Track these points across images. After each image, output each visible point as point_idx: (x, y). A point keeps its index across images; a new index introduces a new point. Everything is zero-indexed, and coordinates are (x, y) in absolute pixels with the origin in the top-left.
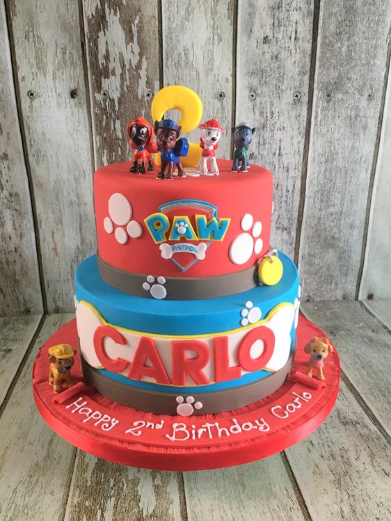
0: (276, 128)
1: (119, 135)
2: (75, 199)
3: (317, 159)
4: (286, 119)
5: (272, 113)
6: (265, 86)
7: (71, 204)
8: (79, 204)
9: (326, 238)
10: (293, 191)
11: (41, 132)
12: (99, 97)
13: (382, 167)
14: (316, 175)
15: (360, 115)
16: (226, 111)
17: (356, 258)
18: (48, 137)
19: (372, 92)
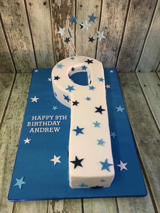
0: (115, 18)
1: (61, 18)
2: (46, 40)
3: (128, 29)
4: (119, 15)
5: (114, 13)
6: (113, 3)
7: (45, 41)
8: (47, 41)
9: (128, 54)
10: (119, 40)
11: (34, 17)
12: (54, 5)
13: (150, 32)
14: (127, 34)
15: (146, 14)
16: (98, 12)
17: (137, 61)
18: (37, 19)
19: (151, 6)
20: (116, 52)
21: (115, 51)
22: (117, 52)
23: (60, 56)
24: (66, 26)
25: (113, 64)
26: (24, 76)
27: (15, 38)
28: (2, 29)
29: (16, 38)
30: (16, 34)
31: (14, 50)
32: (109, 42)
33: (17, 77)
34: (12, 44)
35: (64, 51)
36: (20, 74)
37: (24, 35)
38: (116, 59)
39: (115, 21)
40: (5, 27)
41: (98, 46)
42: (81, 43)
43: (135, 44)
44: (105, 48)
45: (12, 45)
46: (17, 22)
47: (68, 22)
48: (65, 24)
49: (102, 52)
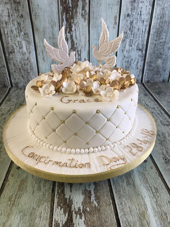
20: (142, 52)
21: (141, 50)
22: (144, 52)
24: (77, 16)
25: (139, 70)
26: (21, 89)
27: (11, 35)
29: (13, 35)
30: (13, 29)
31: (10, 53)
32: (133, 38)
33: (11, 90)
34: (8, 43)
36: (16, 88)
37: (23, 30)
38: (143, 62)
39: (140, 6)
42: (96, 40)
43: (166, 38)
44: (127, 47)
45: (7, 46)
46: (16, 13)
47: (79, 10)
48: (77, 14)
49: (124, 53)
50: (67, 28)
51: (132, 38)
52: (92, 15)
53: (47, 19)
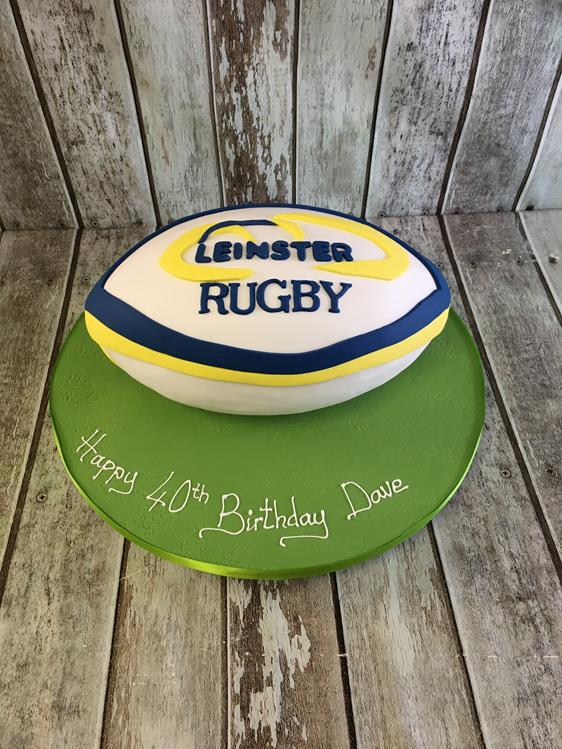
20: (445, 138)
21: (442, 134)
22: (450, 140)
23: (238, 162)
24: (262, 46)
25: (432, 184)
26: (108, 237)
27: (73, 98)
28: (27, 68)
29: (78, 100)
30: (78, 82)
31: (73, 144)
32: (422, 104)
33: (83, 241)
34: (65, 119)
35: (253, 142)
36: (94, 232)
37: (106, 84)
38: (444, 164)
39: (445, 20)
40: (35, 56)
41: (378, 117)
42: (315, 108)
43: (516, 105)
44: (403, 126)
45: (62, 126)
46: (82, 38)
47: (268, 29)
48: (259, 40)
49: (393, 142)
50: (231, 77)
51: (419, 105)
52: (302, 43)
53: (173, 57)
